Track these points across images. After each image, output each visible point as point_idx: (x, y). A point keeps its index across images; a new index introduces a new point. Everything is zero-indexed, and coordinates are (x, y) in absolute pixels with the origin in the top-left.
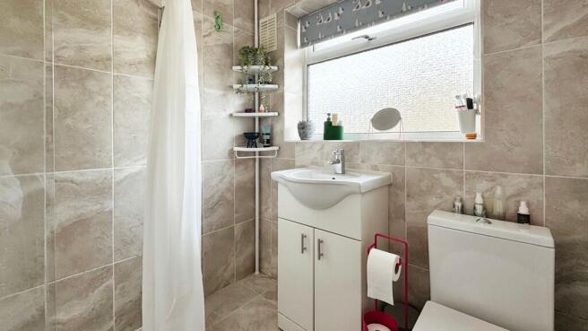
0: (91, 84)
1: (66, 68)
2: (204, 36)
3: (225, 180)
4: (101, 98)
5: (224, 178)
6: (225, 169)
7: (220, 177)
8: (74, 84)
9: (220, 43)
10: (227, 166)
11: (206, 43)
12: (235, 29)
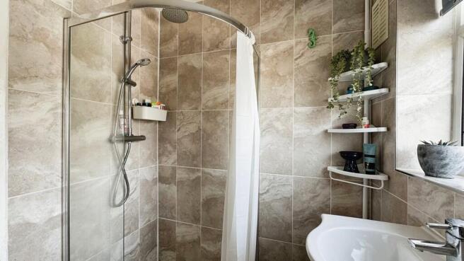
0: (219, 119)
1: (209, 112)
2: (296, 59)
3: (318, 199)
4: (223, 127)
5: (317, 196)
6: (318, 187)
7: (312, 195)
8: (212, 120)
9: (314, 58)
10: (320, 185)
11: (298, 64)
12: (334, 36)
